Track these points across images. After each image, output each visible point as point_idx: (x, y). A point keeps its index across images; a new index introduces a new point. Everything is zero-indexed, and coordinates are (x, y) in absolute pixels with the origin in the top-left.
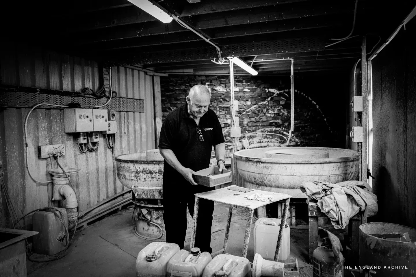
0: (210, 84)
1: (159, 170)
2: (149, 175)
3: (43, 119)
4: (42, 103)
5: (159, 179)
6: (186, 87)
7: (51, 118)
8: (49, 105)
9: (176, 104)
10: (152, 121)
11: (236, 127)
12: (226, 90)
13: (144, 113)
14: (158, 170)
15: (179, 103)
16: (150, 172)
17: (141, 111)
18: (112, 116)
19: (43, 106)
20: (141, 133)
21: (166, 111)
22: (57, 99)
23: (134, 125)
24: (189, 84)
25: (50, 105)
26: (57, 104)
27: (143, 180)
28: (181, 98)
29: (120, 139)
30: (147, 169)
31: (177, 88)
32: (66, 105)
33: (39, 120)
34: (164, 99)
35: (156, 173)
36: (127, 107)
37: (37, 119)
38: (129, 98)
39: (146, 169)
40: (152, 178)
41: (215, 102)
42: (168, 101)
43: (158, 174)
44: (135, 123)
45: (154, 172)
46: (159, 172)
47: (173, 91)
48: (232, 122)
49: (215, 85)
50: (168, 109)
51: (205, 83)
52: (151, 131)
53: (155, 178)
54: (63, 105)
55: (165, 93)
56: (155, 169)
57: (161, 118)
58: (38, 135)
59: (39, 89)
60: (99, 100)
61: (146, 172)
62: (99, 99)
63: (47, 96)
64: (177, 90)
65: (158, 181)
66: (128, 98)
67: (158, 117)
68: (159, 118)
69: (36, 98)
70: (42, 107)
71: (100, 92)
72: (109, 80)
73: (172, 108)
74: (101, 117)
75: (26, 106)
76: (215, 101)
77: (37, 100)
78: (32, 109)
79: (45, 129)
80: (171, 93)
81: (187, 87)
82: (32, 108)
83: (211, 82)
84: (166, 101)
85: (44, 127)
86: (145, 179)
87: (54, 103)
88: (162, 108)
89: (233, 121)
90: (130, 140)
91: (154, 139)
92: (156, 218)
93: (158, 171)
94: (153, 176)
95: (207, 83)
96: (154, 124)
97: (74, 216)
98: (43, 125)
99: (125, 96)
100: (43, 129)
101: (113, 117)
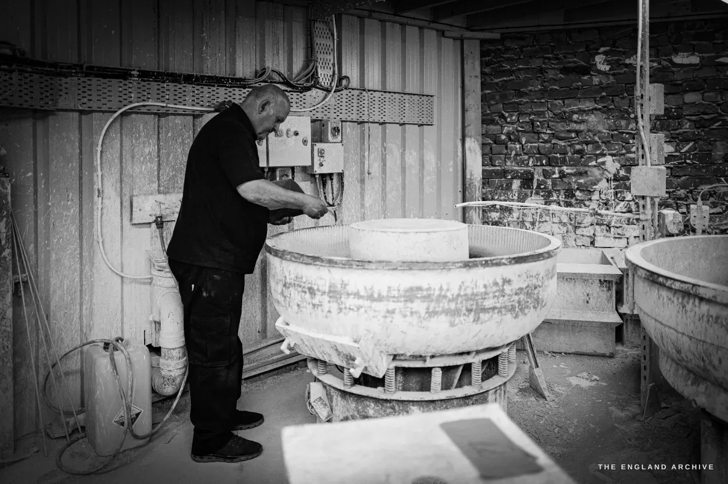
0: (611, 50)
1: (330, 287)
2: (308, 296)
3: (146, 136)
4: (144, 100)
5: (329, 311)
6: (544, 63)
7: (170, 135)
8: (163, 107)
9: (519, 104)
10: (456, 147)
11: (649, 164)
12: (660, 63)
13: (434, 128)
14: (328, 285)
15: (527, 102)
16: (310, 289)
17: (425, 121)
18: (332, 133)
19: (148, 108)
20: (423, 175)
21: (492, 122)
22: (185, 94)
23: (403, 155)
24: (552, 53)
25: (165, 105)
26: (185, 105)
27: (296, 308)
28: (531, 91)
29: (361, 187)
30: (304, 280)
31: (521, 66)
32: (209, 106)
33: (137, 139)
34: (489, 93)
35: (324, 293)
36: (382, 112)
37: (132, 137)
38: (390, 92)
39: (302, 278)
40: (314, 305)
41: (623, 98)
42: (497, 97)
43: (326, 298)
44: (404, 150)
45: (318, 290)
46: (330, 292)
47: (511, 72)
48: (640, 149)
49: (624, 53)
50: (497, 118)
51: (598, 49)
52: (451, 170)
53: (320, 308)
54: (202, 106)
55: (492, 80)
56: (320, 282)
57: (480, 138)
58: (133, 172)
59: (138, 71)
60: (301, 95)
61: (300, 286)
62: (301, 93)
63: (159, 87)
64: (519, 69)
65: (327, 317)
66: (405, 94)
67: (471, 137)
68: (473, 140)
69: (130, 90)
70: (144, 110)
71: (306, 76)
72: (333, 50)
73: (507, 115)
74: (291, 133)
75: (104, 108)
76: (625, 95)
77: (133, 95)
78: (116, 115)
79: (150, 158)
80: (505, 79)
81: (546, 61)
82: (115, 112)
83: (613, 45)
84: (493, 98)
85: (150, 153)
86: (298, 305)
87: (176, 102)
88: (483, 114)
89: (643, 148)
90: (387, 190)
91: (460, 187)
92: (341, 417)
93: (327, 290)
94: (316, 301)
95: (602, 49)
96: (460, 154)
97: (171, 368)
98: (147, 151)
99: (378, 87)
100: (145, 158)
101: (334, 135)
